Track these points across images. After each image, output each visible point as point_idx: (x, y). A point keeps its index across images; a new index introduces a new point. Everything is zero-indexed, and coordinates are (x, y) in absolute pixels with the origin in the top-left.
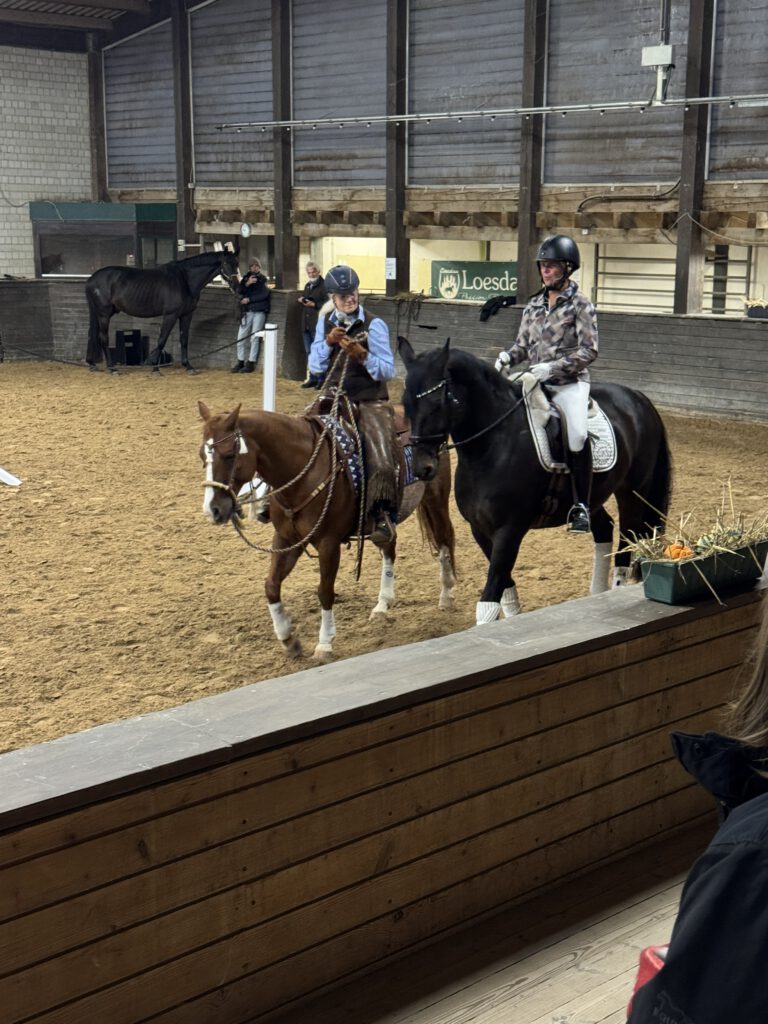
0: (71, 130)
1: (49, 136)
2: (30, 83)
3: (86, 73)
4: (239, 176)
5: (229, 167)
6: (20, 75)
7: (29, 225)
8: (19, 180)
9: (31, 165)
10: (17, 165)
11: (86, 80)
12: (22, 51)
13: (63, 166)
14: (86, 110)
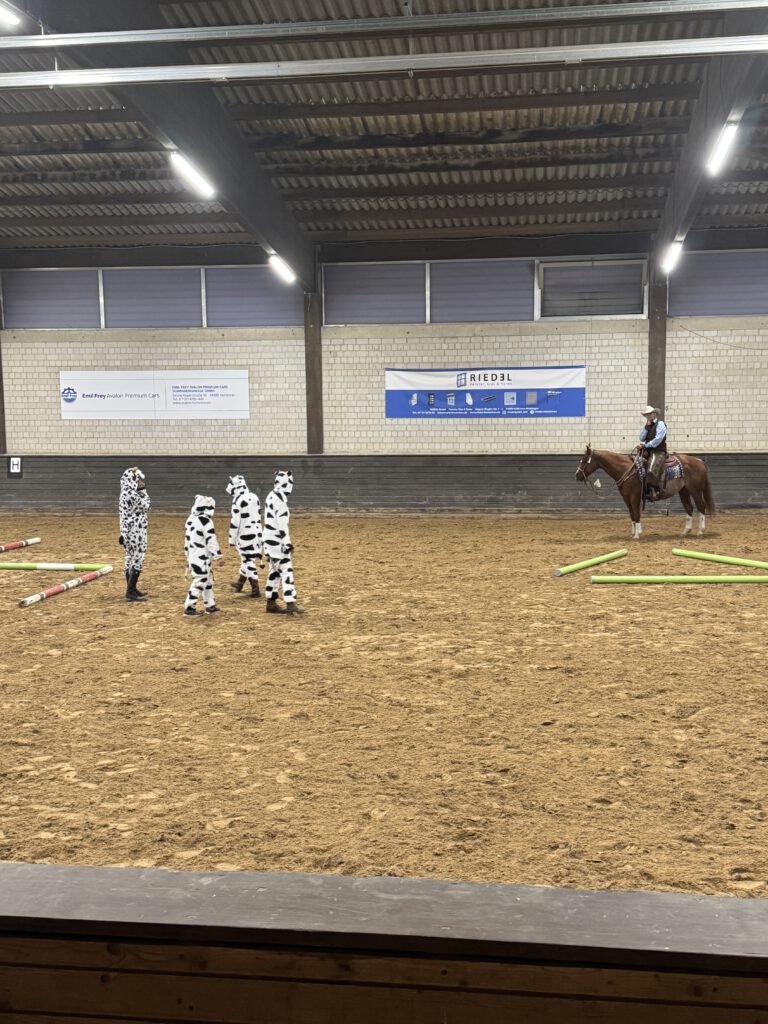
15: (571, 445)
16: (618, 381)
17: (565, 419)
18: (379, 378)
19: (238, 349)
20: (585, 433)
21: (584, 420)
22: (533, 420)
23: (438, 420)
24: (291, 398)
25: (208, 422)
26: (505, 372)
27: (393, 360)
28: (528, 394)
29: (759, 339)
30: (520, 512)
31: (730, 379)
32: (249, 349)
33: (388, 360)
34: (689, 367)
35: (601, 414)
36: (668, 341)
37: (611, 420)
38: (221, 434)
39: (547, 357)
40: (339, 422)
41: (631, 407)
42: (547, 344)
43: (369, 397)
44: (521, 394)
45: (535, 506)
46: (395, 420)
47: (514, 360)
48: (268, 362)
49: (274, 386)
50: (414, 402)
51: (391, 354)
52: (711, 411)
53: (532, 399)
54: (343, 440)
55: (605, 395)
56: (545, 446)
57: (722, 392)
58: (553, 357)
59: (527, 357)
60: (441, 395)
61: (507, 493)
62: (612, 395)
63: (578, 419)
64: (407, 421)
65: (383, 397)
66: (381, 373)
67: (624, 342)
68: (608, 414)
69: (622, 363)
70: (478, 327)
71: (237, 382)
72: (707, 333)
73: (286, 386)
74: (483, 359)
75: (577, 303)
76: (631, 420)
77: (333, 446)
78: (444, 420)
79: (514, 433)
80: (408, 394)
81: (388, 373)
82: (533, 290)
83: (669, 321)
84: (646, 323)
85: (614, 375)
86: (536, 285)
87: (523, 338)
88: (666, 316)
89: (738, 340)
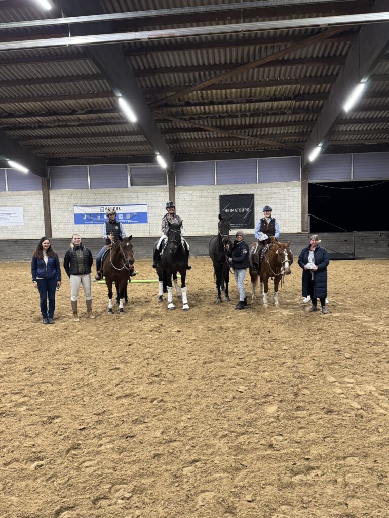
15: (143, 234)
17: (141, 224)
18: (71, 210)
19: (18, 199)
20: (148, 229)
21: (148, 224)
22: (129, 224)
23: (94, 225)
24: (39, 217)
25: (9, 227)
26: (118, 207)
27: (77, 202)
28: (127, 215)
29: (207, 194)
31: (198, 209)
32: (23, 199)
33: (74, 202)
34: (183, 205)
35: (152, 222)
36: (176, 195)
37: (157, 224)
38: (13, 231)
40: (57, 226)
42: (133, 196)
43: (68, 216)
44: (124, 215)
46: (78, 225)
47: (121, 202)
48: (30, 204)
49: (33, 213)
50: (85, 218)
51: (76, 200)
52: (192, 221)
53: (128, 217)
54: (59, 233)
55: (154, 215)
56: (134, 234)
57: (196, 213)
58: (135, 201)
59: (126, 201)
60: (95, 215)
62: (157, 215)
63: (145, 224)
64: (83, 225)
65: (73, 216)
66: (72, 207)
67: (161, 195)
68: (156, 222)
69: (160, 203)
70: (107, 190)
71: (19, 211)
72: (189, 192)
73: (37, 213)
74: (110, 202)
75: (144, 181)
77: (56, 235)
78: (97, 225)
80: (82, 215)
81: (75, 207)
82: (127, 176)
83: (176, 188)
84: (168, 188)
85: (157, 208)
86: (128, 175)
87: (124, 194)
88: (175, 186)
89: (200, 194)
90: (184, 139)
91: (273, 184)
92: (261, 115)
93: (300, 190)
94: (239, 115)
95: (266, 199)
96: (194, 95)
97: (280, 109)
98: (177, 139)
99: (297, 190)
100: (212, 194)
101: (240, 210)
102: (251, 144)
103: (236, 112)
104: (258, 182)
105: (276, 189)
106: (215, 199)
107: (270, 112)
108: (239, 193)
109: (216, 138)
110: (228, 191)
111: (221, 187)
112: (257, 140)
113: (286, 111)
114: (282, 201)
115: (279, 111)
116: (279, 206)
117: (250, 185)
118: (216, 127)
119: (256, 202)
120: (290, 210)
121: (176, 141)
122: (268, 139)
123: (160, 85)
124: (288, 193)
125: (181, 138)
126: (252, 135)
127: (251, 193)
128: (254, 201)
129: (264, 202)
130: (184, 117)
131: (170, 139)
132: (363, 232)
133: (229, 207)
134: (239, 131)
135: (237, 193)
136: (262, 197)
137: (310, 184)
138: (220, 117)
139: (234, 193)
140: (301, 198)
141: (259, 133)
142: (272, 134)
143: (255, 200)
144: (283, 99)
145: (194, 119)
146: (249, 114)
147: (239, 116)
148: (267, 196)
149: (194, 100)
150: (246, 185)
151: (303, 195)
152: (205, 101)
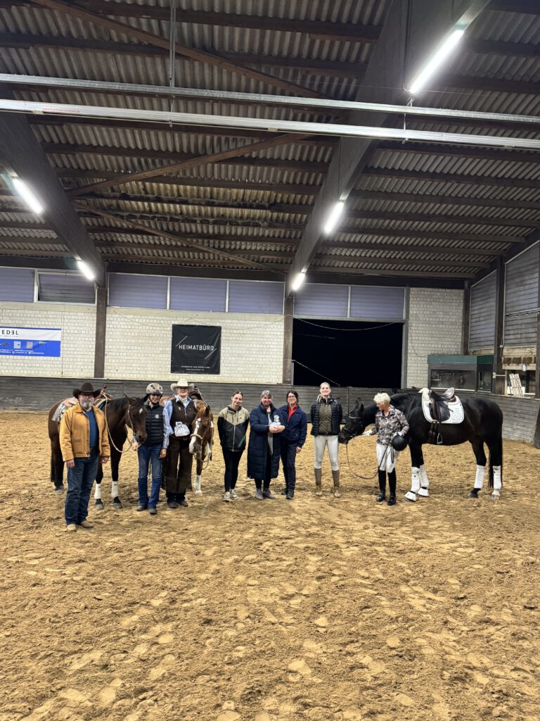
0: (452, 323)
1: (441, 326)
2: (433, 303)
3: (462, 298)
4: (523, 340)
5: (519, 336)
6: (428, 300)
7: (427, 365)
8: (423, 345)
9: (430, 339)
10: (423, 338)
11: (462, 301)
12: (430, 289)
13: (446, 340)
14: (461, 315)
15: (52, 373)
16: (79, 339)
17: (49, 358)
20: (60, 366)
21: (60, 359)
22: (30, 357)
26: (15, 330)
28: (28, 343)
29: (155, 321)
30: (16, 409)
31: (140, 341)
34: (118, 333)
35: (69, 356)
36: (107, 319)
37: (75, 360)
39: (39, 323)
41: (86, 353)
42: (40, 316)
44: (24, 342)
45: (25, 406)
47: (20, 323)
52: (129, 358)
53: (30, 346)
55: (72, 346)
56: (37, 372)
57: (136, 348)
58: (43, 323)
59: (28, 322)
61: (10, 398)
62: (76, 346)
63: (56, 358)
67: (84, 318)
68: (73, 356)
69: (82, 329)
72: (128, 316)
74: (2, 322)
75: (60, 295)
76: (86, 360)
79: (18, 364)
82: (34, 286)
83: (108, 309)
84: (96, 308)
85: (77, 335)
86: (35, 283)
87: (26, 311)
88: (107, 306)
89: (144, 321)
90: (123, 242)
91: (247, 315)
92: (228, 224)
93: (283, 327)
94: (198, 220)
95: (237, 335)
96: (132, 186)
97: (253, 219)
98: (112, 241)
99: (279, 327)
100: (162, 322)
101: (201, 348)
102: (219, 259)
103: (194, 215)
104: (227, 310)
105: (251, 322)
106: (165, 329)
107: (240, 222)
108: (201, 324)
109: (169, 246)
110: (185, 319)
111: (174, 313)
112: (226, 255)
113: (260, 223)
114: (258, 339)
115: (252, 222)
116: (254, 346)
117: (216, 314)
118: (168, 231)
119: (223, 338)
120: (268, 353)
121: (111, 243)
122: (241, 255)
123: (82, 167)
124: (267, 329)
125: (118, 241)
126: (219, 249)
127: (218, 325)
128: (220, 337)
129: (234, 338)
130: (120, 213)
131: (102, 240)
132: (361, 389)
133: (186, 343)
134: (200, 241)
135: (197, 324)
136: (231, 331)
137: (295, 320)
138: (172, 219)
139: (194, 324)
140: (283, 337)
141: (228, 246)
142: (245, 249)
143: (222, 334)
144: (254, 206)
145: (135, 217)
146: (211, 220)
147: (198, 222)
148: (238, 332)
149: (133, 193)
150: (211, 314)
151: (286, 333)
152: (150, 196)
